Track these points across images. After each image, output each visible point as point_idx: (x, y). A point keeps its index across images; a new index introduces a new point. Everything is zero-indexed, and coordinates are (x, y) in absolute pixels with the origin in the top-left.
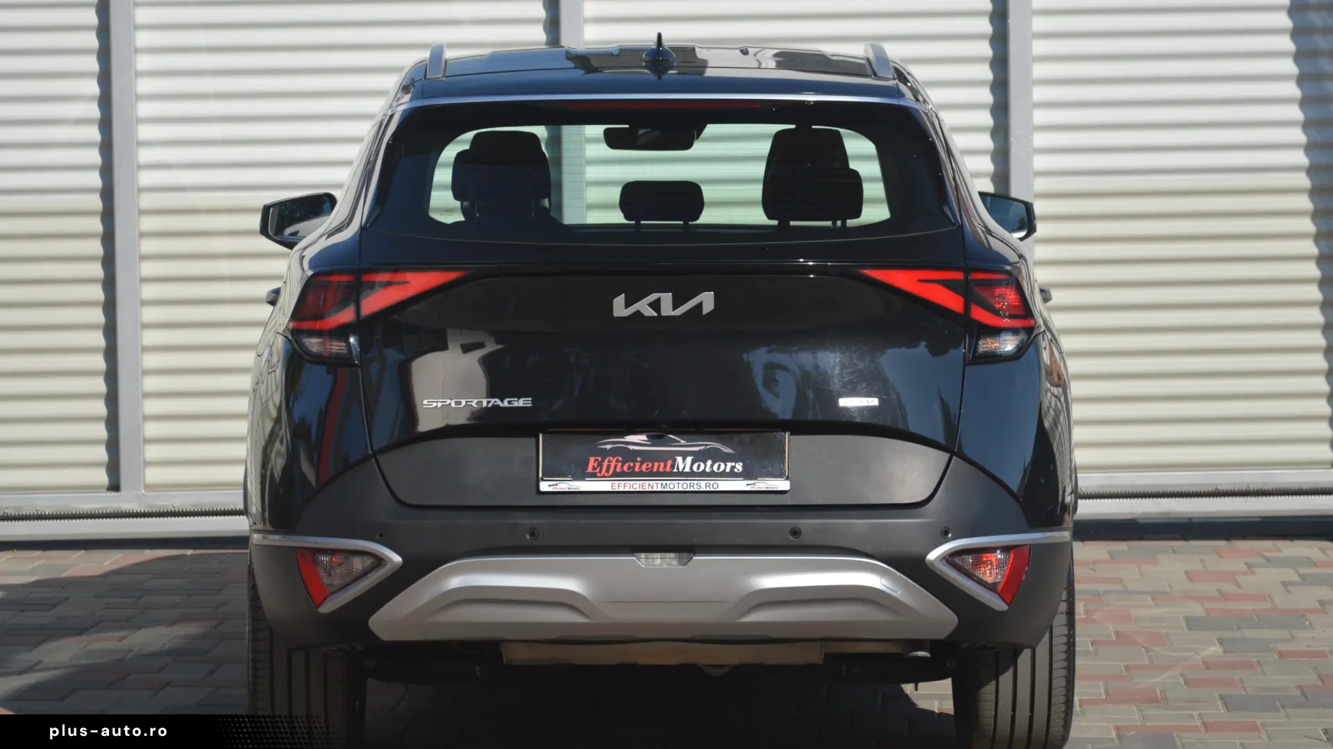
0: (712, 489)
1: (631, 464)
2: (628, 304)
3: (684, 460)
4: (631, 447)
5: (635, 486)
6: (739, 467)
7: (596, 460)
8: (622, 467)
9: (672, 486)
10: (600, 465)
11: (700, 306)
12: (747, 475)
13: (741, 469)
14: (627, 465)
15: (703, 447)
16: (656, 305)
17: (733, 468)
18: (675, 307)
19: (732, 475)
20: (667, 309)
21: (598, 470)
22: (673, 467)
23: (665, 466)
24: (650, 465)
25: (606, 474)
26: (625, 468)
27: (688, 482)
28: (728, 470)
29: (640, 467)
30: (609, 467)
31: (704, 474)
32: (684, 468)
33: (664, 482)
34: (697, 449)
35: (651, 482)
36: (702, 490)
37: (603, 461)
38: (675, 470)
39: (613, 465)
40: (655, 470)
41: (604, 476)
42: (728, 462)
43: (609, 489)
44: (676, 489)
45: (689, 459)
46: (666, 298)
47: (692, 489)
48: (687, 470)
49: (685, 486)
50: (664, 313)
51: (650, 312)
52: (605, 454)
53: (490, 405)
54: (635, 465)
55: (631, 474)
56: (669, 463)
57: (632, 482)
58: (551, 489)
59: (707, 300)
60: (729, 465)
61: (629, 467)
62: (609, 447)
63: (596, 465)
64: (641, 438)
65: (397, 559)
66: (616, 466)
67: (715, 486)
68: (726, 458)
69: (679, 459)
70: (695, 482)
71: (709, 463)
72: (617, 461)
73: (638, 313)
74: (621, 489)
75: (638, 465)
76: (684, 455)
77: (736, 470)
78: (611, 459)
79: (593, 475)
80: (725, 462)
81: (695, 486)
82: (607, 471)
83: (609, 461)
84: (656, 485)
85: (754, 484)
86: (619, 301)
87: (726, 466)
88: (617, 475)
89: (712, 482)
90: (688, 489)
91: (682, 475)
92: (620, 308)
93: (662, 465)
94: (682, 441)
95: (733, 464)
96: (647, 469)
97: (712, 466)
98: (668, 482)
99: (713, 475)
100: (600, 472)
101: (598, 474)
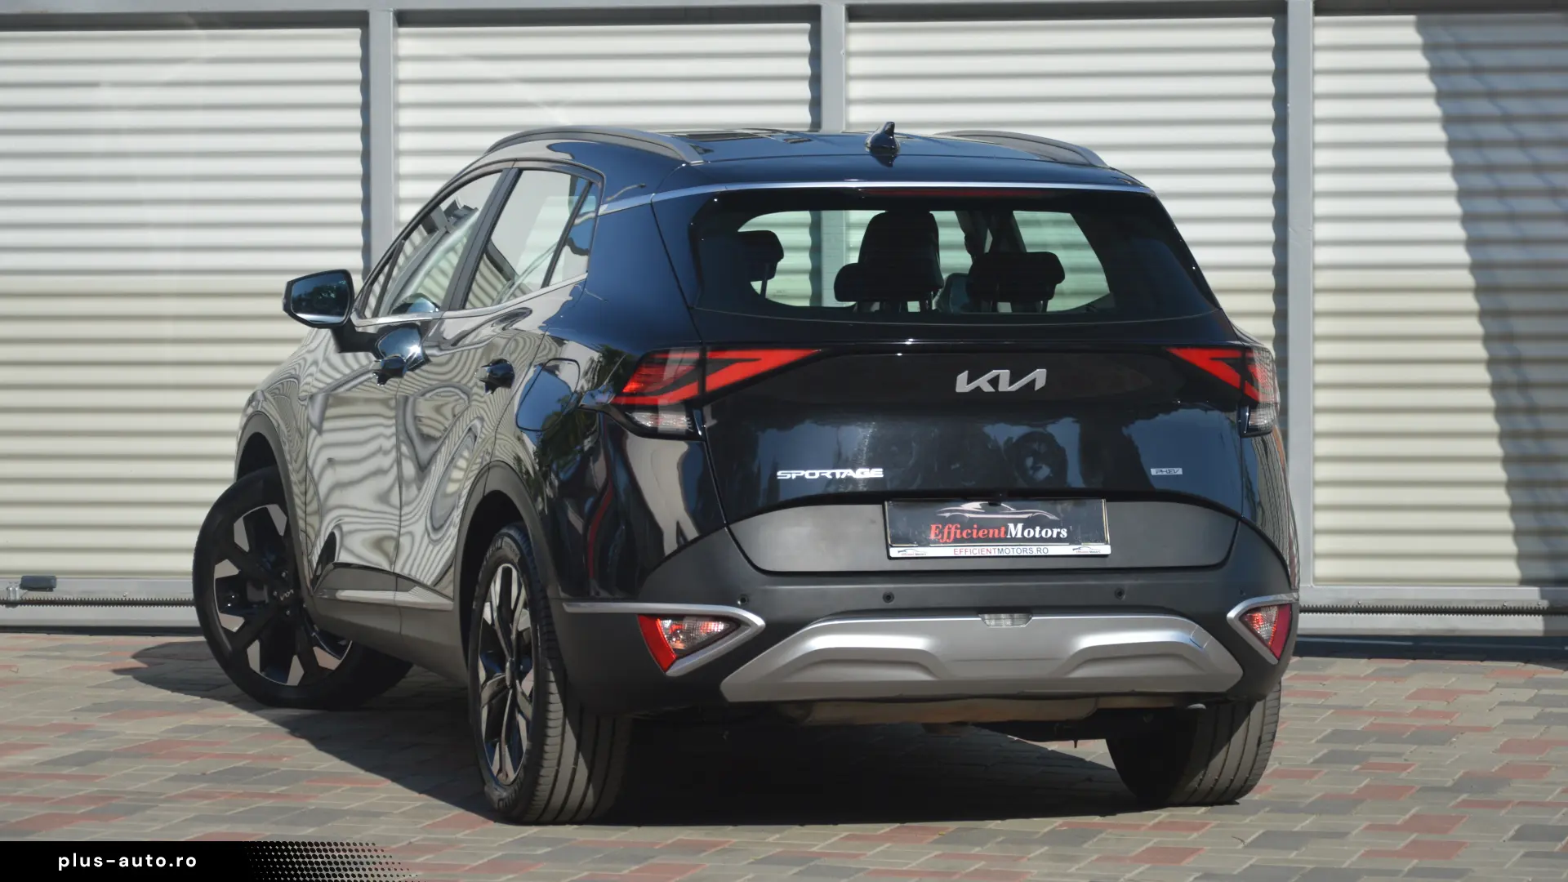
0: (1043, 554)
1: (970, 532)
2: (970, 380)
3: (1015, 526)
4: (967, 515)
5: (975, 551)
6: (1064, 533)
7: (937, 527)
8: (961, 533)
9: (1007, 551)
10: (941, 532)
11: (1033, 381)
12: (1071, 540)
13: (1066, 535)
14: (965, 532)
15: (1030, 515)
16: (994, 382)
17: (1059, 533)
18: (1012, 383)
19: (1058, 540)
20: (1004, 386)
21: (940, 537)
22: (1006, 533)
23: (999, 533)
24: (986, 532)
25: (948, 541)
26: (964, 535)
27: (1021, 547)
28: (1055, 536)
29: (977, 533)
30: (949, 533)
31: (1033, 540)
32: (1016, 535)
33: (1000, 548)
34: (1026, 516)
35: (989, 548)
36: (1034, 554)
37: (943, 528)
38: (1009, 536)
39: (953, 530)
40: (991, 536)
41: (946, 543)
42: (1054, 528)
43: (952, 554)
44: (1011, 554)
45: (1020, 526)
46: (1005, 374)
47: (1025, 554)
48: (1019, 536)
49: (1019, 551)
50: (1001, 389)
51: (988, 388)
52: (945, 521)
53: (843, 476)
54: (972, 532)
55: (971, 540)
56: (1003, 529)
57: (972, 548)
58: (900, 555)
59: (1039, 376)
60: (1055, 531)
61: (968, 534)
62: (947, 515)
63: (937, 532)
64: (975, 506)
65: (759, 622)
66: (955, 533)
67: (1045, 551)
68: (1052, 525)
69: (1011, 526)
70: (1028, 547)
71: (1038, 529)
72: (956, 528)
73: (978, 389)
74: (963, 554)
75: (975, 531)
76: (1016, 522)
77: (1061, 536)
78: (951, 526)
79: (936, 543)
80: (1051, 528)
81: (1028, 551)
82: (949, 538)
83: (949, 528)
84: (993, 550)
85: (1079, 548)
86: (962, 378)
87: (1052, 531)
88: (958, 541)
89: (1042, 547)
90: (1022, 554)
91: (1014, 540)
92: (963, 384)
93: (997, 531)
94: (1012, 509)
95: (1059, 530)
96: (983, 535)
97: (1040, 532)
98: (1004, 548)
99: (1042, 540)
100: (942, 538)
101: (941, 541)
